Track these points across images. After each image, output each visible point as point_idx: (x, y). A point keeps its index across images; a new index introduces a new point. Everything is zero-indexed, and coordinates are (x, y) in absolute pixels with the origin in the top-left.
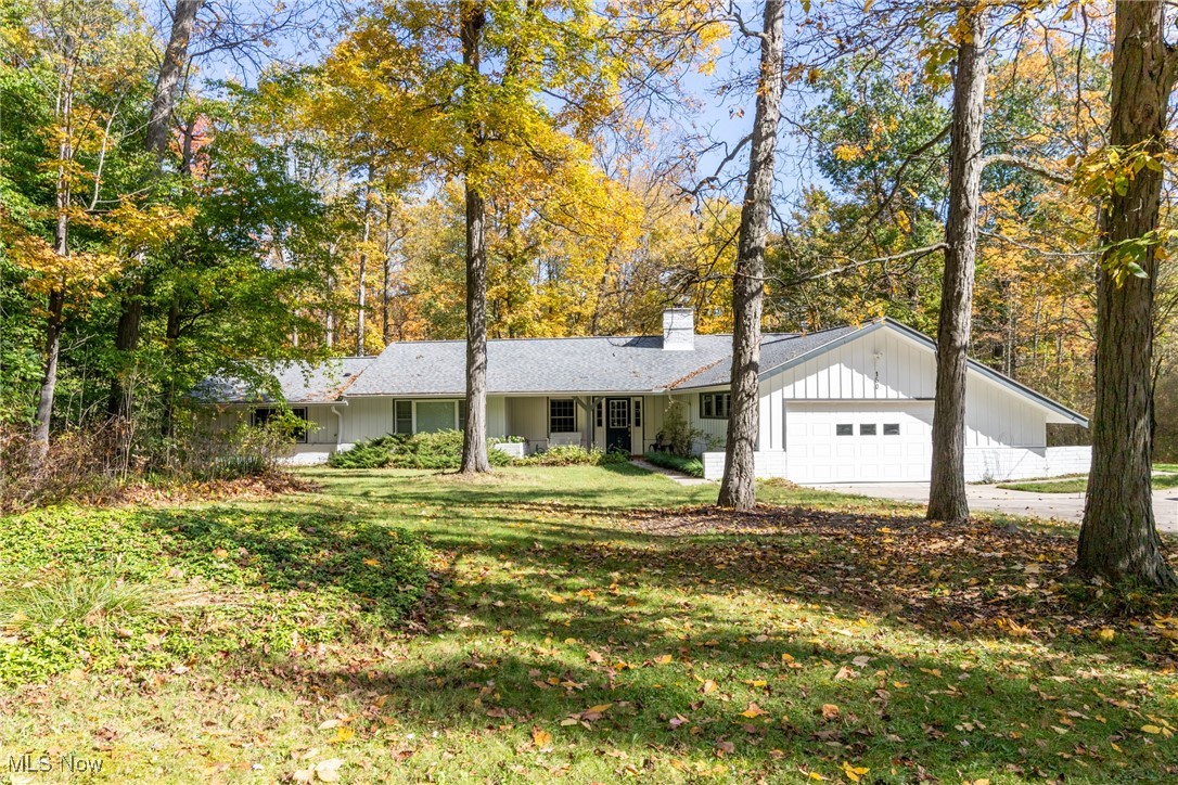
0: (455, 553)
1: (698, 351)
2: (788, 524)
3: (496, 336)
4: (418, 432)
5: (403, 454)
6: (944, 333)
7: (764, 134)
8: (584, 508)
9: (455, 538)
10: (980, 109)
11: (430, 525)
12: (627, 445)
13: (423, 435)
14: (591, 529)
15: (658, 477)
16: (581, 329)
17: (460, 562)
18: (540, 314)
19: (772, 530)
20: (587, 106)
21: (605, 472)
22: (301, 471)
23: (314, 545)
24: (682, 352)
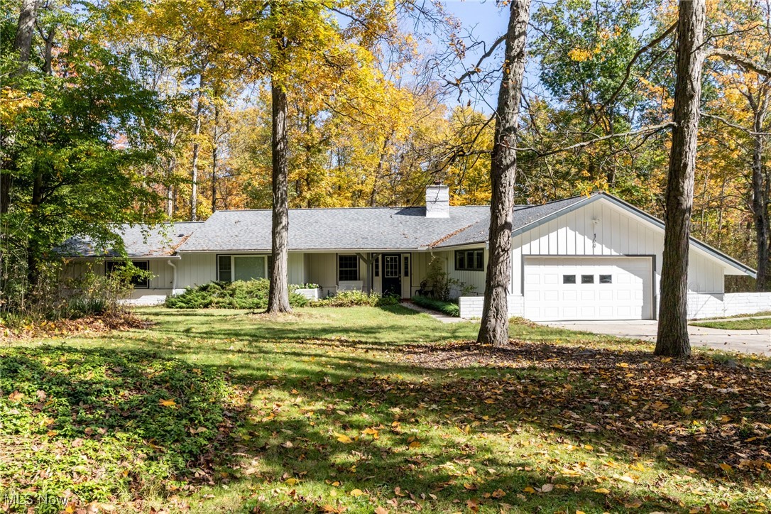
0: (253, 387)
1: (453, 218)
2: (540, 359)
3: (298, 206)
4: (236, 280)
5: (223, 297)
6: (672, 198)
7: (517, 33)
8: (366, 343)
9: (255, 372)
10: (703, 9)
11: (235, 359)
12: (398, 290)
13: (239, 283)
14: (372, 362)
15: (424, 316)
16: (362, 203)
17: (257, 397)
18: (331, 191)
19: (526, 364)
20: (368, 23)
21: (382, 312)
22: (142, 310)
23: (115, 387)
24: (441, 219)
